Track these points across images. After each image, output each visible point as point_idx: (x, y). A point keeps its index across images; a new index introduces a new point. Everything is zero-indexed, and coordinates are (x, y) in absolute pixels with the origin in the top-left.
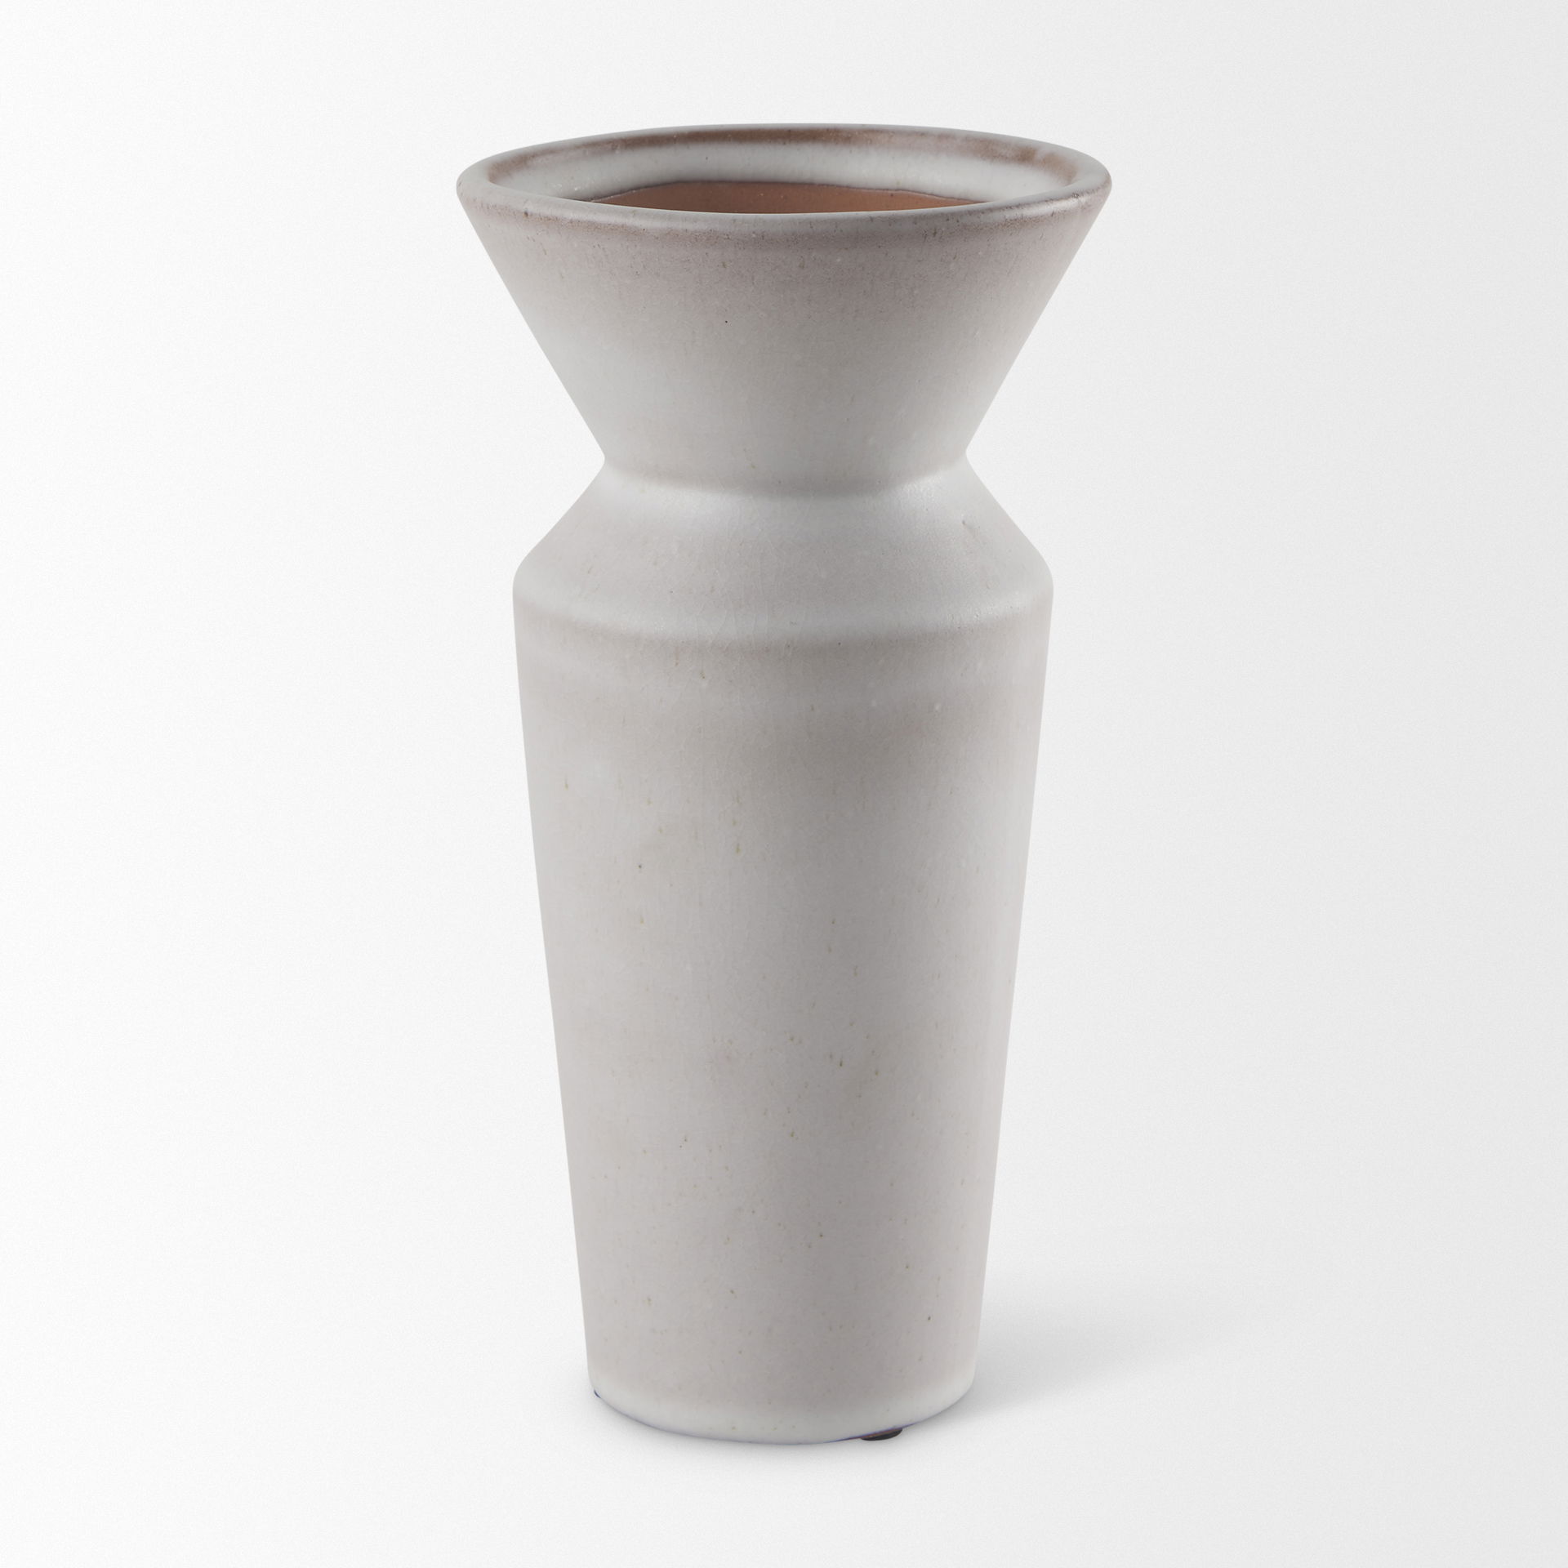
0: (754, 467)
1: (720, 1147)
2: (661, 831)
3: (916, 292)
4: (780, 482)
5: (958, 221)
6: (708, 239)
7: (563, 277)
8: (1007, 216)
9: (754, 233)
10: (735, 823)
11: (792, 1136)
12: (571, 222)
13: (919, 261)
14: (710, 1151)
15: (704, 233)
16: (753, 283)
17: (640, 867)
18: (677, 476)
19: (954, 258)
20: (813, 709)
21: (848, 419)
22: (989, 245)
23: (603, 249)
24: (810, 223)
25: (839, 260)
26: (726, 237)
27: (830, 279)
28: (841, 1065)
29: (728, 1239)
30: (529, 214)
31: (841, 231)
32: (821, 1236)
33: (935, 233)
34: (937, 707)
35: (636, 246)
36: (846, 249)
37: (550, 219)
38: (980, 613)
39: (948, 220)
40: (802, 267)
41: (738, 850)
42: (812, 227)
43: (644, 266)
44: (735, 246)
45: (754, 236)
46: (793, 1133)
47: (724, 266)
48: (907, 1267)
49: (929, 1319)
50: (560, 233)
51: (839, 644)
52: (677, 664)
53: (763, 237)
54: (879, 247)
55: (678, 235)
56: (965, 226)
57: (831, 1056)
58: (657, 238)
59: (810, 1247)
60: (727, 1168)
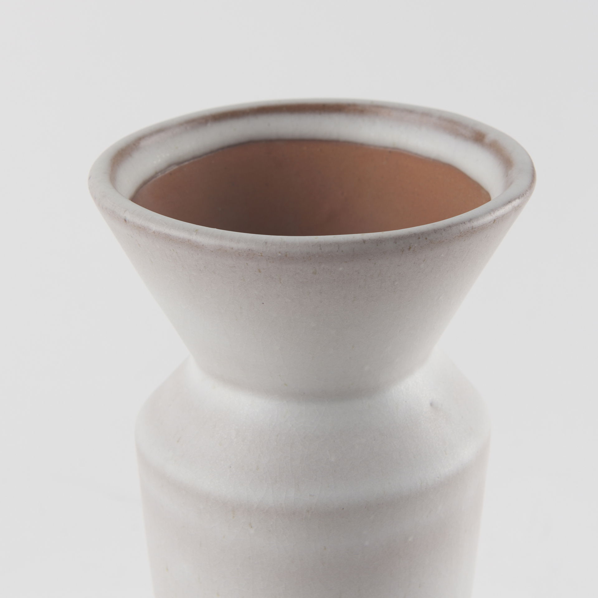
3: (396, 283)
9: (280, 252)
12: (154, 232)
13: (399, 265)
15: (245, 250)
16: (281, 282)
19: (424, 261)
23: (177, 252)
24: (320, 245)
25: (341, 269)
26: (260, 255)
27: (335, 280)
30: (127, 221)
33: (410, 248)
35: (198, 254)
36: (346, 262)
37: (140, 228)
39: (419, 238)
40: (315, 273)
42: (321, 249)
43: (205, 267)
44: (267, 260)
45: (280, 255)
47: (260, 271)
50: (147, 237)
54: (370, 260)
58: (212, 251)
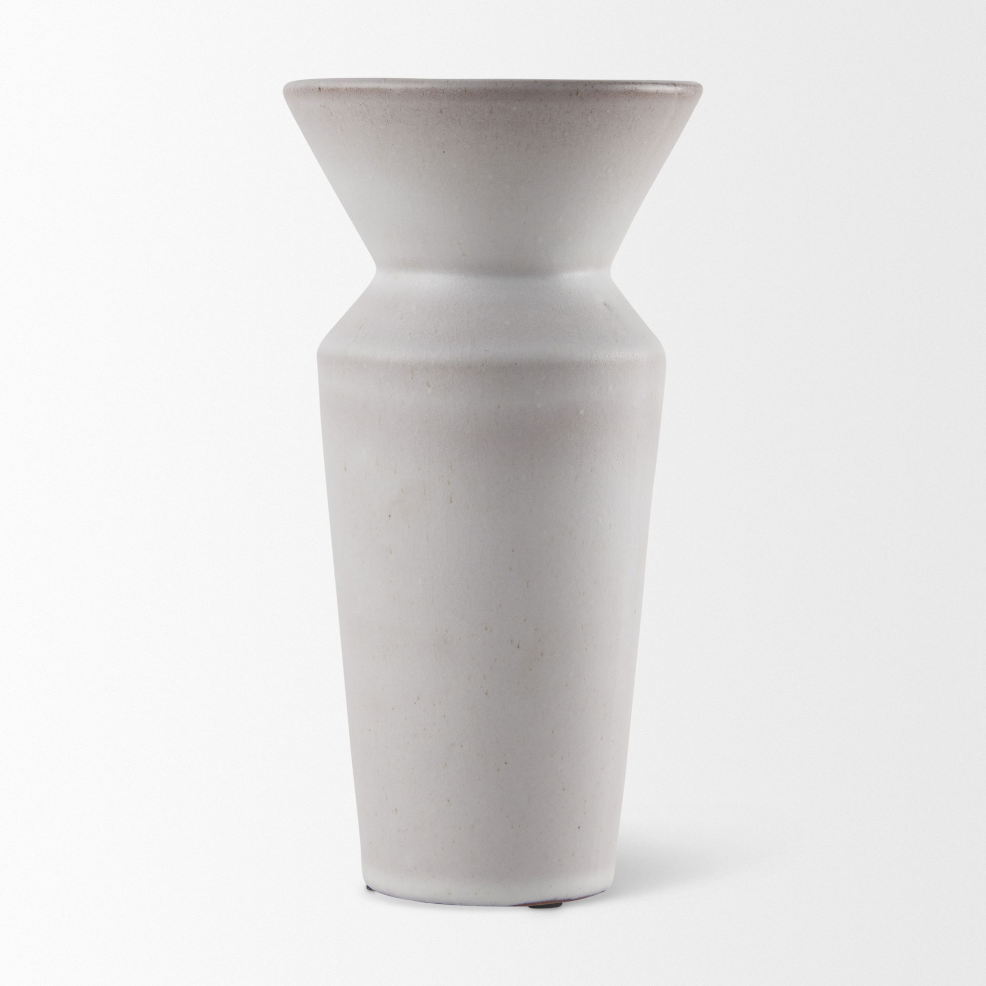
0: (464, 255)
1: (440, 702)
2: (403, 491)
3: (566, 134)
4: (481, 266)
5: (592, 87)
6: (431, 94)
7: (343, 130)
8: (626, 88)
10: (449, 483)
11: (487, 694)
12: (346, 89)
13: (568, 112)
14: (434, 705)
15: (428, 90)
16: (460, 124)
17: (390, 516)
18: (416, 265)
19: (591, 112)
20: (499, 407)
21: (524, 223)
22: (614, 106)
23: (366, 106)
24: (496, 83)
25: (515, 108)
26: (442, 91)
27: (509, 121)
28: (518, 648)
29: (446, 765)
30: (321, 88)
31: (516, 88)
32: (506, 763)
33: (577, 93)
34: (582, 412)
35: (386, 101)
36: (519, 100)
37: (333, 90)
38: (611, 353)
40: (491, 112)
41: (451, 501)
42: (497, 85)
43: (392, 115)
44: (448, 98)
45: (460, 90)
46: (487, 692)
47: (441, 112)
48: (563, 790)
49: (579, 828)
50: (339, 98)
51: (516, 364)
52: (412, 378)
53: (466, 91)
54: (541, 100)
55: (411, 92)
56: (597, 91)
57: (512, 641)
59: (498, 771)
60: (445, 717)
